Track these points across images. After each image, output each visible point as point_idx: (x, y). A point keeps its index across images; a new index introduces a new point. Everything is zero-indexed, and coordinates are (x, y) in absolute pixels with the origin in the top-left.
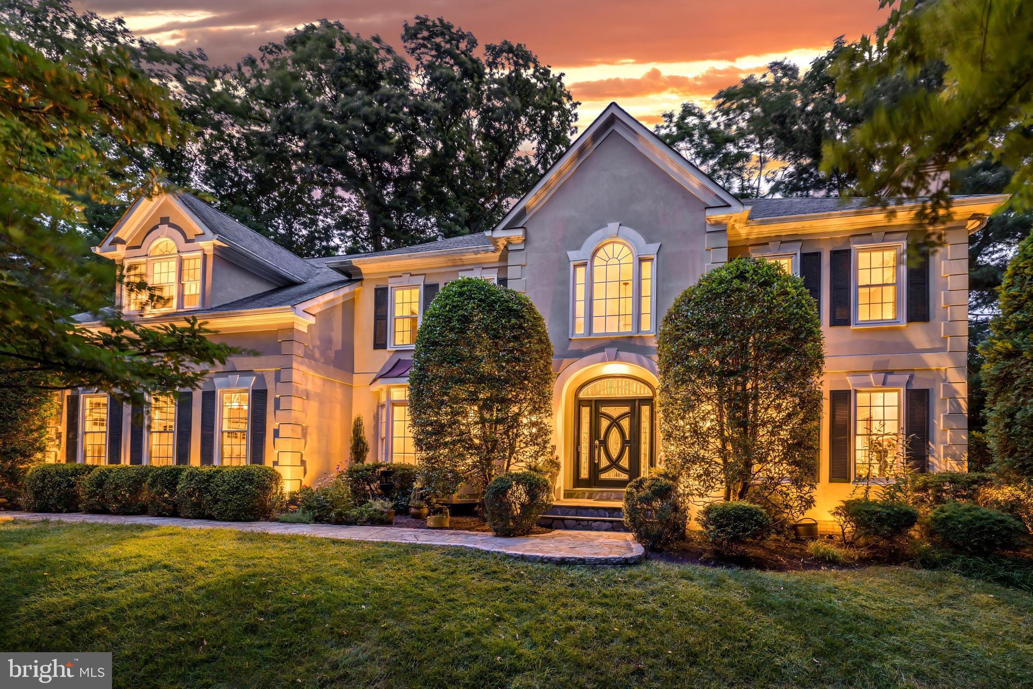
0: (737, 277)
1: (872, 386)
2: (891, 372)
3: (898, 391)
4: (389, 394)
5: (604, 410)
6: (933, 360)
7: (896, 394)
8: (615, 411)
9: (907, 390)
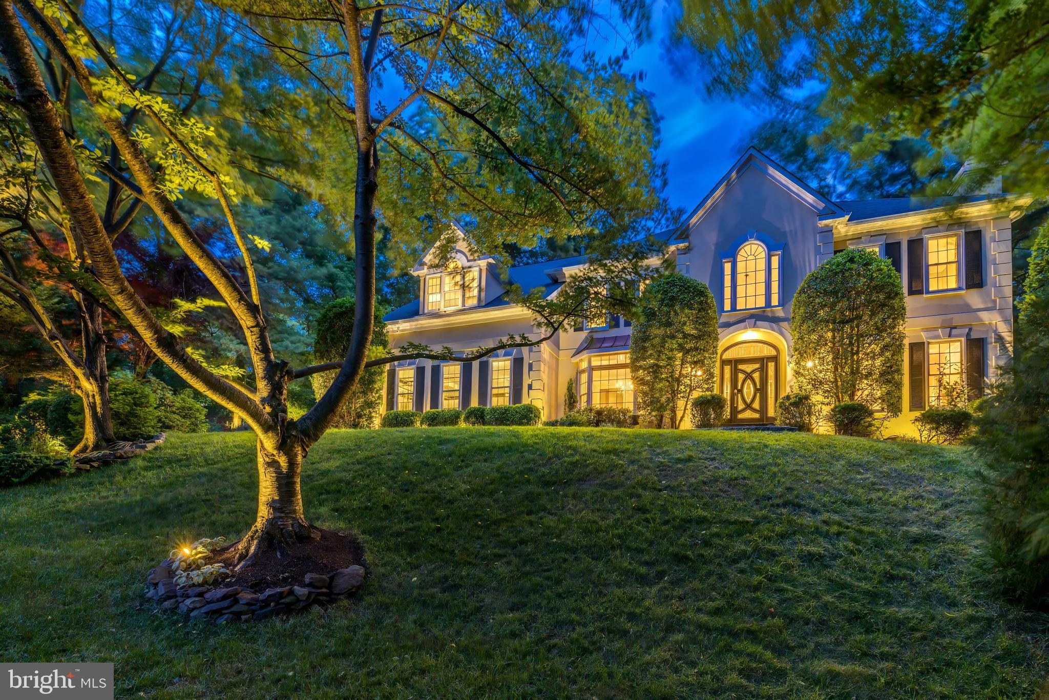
0: (849, 261)
1: (939, 338)
2: (955, 328)
3: (961, 341)
4: (590, 362)
5: (740, 367)
6: (986, 317)
7: (959, 343)
8: (748, 368)
9: (967, 340)
